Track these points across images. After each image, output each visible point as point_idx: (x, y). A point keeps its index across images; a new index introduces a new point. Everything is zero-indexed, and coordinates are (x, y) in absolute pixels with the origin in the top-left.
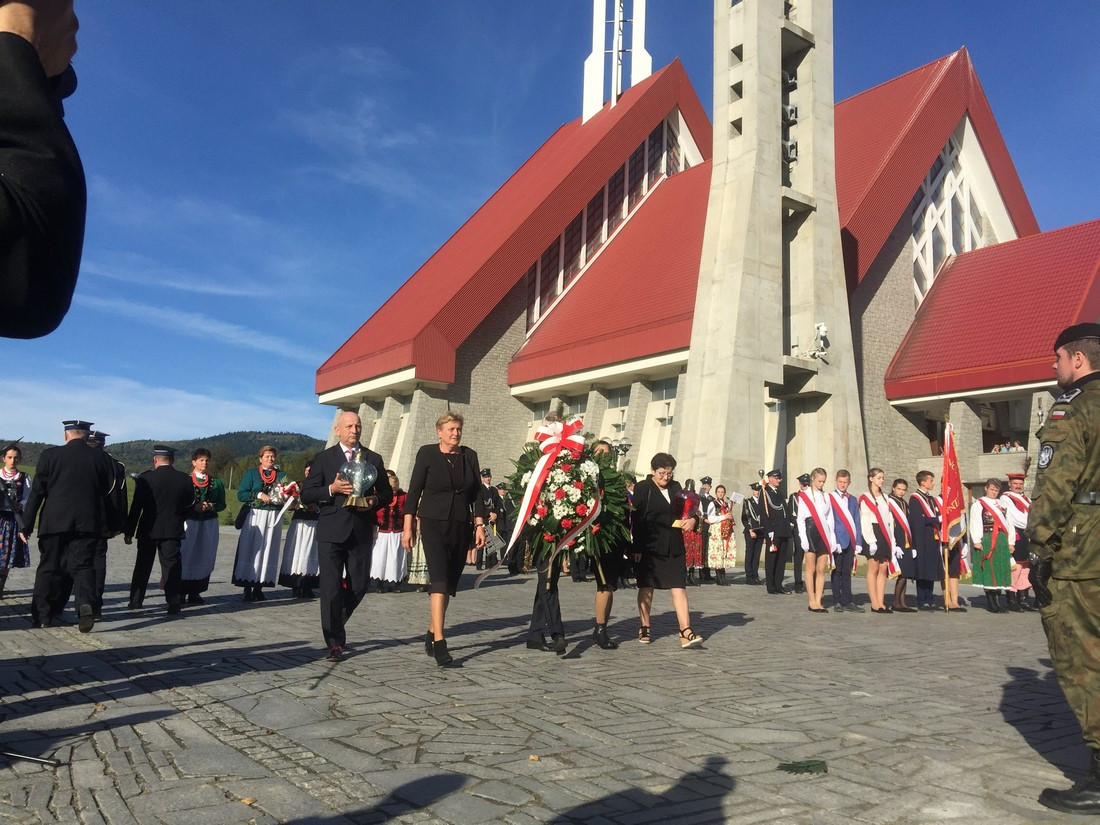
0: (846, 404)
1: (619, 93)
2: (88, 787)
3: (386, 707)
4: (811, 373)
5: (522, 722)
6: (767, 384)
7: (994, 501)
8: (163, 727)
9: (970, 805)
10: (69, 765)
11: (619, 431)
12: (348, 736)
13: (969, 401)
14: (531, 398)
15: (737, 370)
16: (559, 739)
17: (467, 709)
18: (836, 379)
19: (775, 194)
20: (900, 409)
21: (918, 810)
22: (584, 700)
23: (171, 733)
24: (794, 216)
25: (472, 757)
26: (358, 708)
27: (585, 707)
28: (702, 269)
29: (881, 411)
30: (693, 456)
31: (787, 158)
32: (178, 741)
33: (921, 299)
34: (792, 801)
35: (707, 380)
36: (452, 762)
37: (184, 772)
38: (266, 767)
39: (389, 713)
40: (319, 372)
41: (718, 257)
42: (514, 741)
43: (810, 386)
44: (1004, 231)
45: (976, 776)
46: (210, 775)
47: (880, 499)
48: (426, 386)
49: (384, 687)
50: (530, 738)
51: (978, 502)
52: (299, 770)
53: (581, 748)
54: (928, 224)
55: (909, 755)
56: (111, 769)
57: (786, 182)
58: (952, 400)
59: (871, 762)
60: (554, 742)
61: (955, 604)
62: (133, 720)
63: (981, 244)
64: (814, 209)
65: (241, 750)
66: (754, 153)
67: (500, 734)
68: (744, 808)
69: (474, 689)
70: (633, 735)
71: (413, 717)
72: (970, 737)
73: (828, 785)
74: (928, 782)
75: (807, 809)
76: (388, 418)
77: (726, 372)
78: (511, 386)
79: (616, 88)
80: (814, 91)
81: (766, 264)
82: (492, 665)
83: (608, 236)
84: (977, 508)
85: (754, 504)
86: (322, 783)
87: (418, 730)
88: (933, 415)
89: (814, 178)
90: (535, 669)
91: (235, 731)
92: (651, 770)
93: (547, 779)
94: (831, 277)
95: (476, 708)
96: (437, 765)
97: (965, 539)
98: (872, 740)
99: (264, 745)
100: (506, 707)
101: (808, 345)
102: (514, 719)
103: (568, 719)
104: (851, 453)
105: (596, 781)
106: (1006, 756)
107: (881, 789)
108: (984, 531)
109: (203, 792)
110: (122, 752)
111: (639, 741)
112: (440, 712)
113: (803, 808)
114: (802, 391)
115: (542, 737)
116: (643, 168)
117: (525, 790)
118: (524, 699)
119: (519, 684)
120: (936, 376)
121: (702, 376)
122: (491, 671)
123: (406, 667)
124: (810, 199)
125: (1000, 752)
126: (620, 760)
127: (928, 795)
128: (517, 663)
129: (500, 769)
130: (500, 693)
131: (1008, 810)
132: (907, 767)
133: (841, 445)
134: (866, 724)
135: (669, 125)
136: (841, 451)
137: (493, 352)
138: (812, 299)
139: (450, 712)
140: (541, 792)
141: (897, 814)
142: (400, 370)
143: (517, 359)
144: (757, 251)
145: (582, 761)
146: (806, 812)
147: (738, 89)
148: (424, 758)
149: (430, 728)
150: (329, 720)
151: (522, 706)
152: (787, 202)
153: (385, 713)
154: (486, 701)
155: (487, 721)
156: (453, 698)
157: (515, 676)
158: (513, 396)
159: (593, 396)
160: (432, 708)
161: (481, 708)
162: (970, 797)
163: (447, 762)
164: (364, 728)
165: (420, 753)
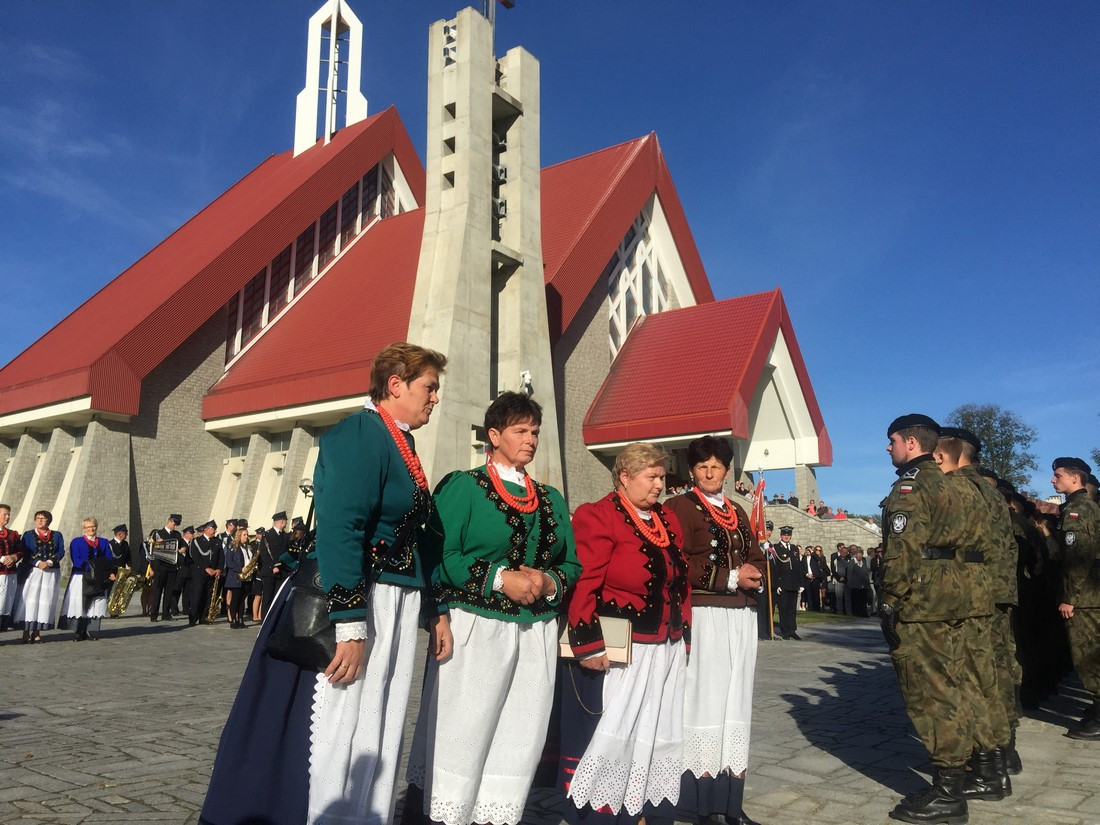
0: (547, 449)
1: (333, 131)
3: (18, 793)
6: (474, 427)
14: (229, 434)
15: (444, 414)
17: (119, 790)
19: (486, 246)
20: (596, 453)
24: (503, 269)
28: (414, 312)
29: (579, 455)
33: (615, 353)
39: (22, 800)
41: (431, 302)
44: (686, 299)
48: (103, 417)
49: (20, 769)
54: (623, 286)
57: (496, 236)
63: (667, 307)
64: (522, 264)
66: (466, 205)
67: (156, 816)
69: (131, 764)
71: (52, 803)
76: (55, 452)
78: (205, 421)
79: (330, 126)
80: (522, 154)
81: (475, 313)
82: (155, 735)
83: (319, 272)
87: (55, 819)
89: (521, 235)
90: (206, 736)
94: (536, 329)
95: (130, 788)
100: (166, 784)
102: (174, 797)
112: (86, 796)
116: (357, 207)
118: (189, 772)
119: (183, 755)
122: (153, 742)
123: (50, 743)
124: (518, 255)
128: (186, 731)
130: (161, 768)
135: (384, 169)
137: (186, 383)
138: (518, 348)
139: (99, 794)
142: (72, 399)
143: (213, 392)
144: (468, 299)
147: (450, 144)
149: (73, 815)
151: (186, 781)
152: (496, 256)
153: (16, 800)
154: (144, 779)
155: (141, 802)
156: (104, 777)
157: (182, 745)
158: (209, 431)
159: (298, 433)
160: (77, 791)
161: (137, 786)
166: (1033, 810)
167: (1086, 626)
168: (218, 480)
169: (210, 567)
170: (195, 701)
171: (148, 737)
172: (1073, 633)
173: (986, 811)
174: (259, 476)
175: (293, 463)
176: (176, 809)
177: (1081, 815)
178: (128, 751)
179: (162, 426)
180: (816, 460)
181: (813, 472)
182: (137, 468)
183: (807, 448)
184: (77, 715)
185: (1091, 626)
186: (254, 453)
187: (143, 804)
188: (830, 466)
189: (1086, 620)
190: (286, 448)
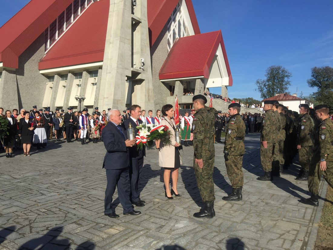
0: (149, 83)
3: (14, 209)
4: (139, 73)
5: (62, 210)
6: (126, 76)
7: (187, 117)
11: (79, 87)
12: (4, 225)
13: (181, 81)
14: (47, 75)
15: (118, 72)
16: (75, 215)
17: (43, 207)
18: (146, 75)
19: (129, 16)
20: (163, 82)
21: (174, 226)
22: (80, 197)
24: (135, 24)
25: (49, 227)
26: (5, 211)
27: (80, 200)
28: (107, 39)
29: (158, 83)
30: (104, 98)
33: (169, 50)
34: (143, 228)
35: (108, 75)
36: (43, 231)
39: (16, 211)
41: (112, 35)
42: (61, 218)
43: (139, 77)
44: (192, 33)
45: (186, 210)
47: (159, 118)
48: (7, 69)
49: (12, 200)
50: (66, 216)
53: (83, 218)
54: (172, 28)
55: (170, 205)
57: (133, 13)
58: (176, 80)
59: (162, 209)
60: (74, 217)
63: (185, 36)
64: (141, 22)
66: (123, 2)
67: (56, 215)
68: (131, 234)
69: (43, 197)
70: (97, 210)
71: (25, 212)
73: (152, 220)
74: (176, 215)
75: (147, 230)
77: (114, 72)
78: (40, 70)
81: (126, 39)
83: (74, 21)
87: (28, 218)
88: (171, 84)
89: (141, 12)
90: (62, 185)
92: (104, 223)
93: (74, 233)
94: (145, 44)
95: (46, 206)
96: (38, 233)
98: (161, 201)
101: (138, 65)
102: (59, 209)
103: (76, 206)
104: (150, 97)
105: (89, 231)
107: (165, 219)
108: (185, 125)
111: (99, 212)
112: (34, 209)
114: (136, 78)
115: (69, 215)
117: (68, 238)
118: (61, 199)
119: (58, 193)
120: (172, 73)
121: (107, 73)
122: (47, 188)
123: (17, 189)
124: (140, 19)
126: (94, 220)
127: (176, 220)
128: (55, 183)
129: (59, 231)
130: (53, 198)
131: (194, 222)
132: (170, 210)
133: (147, 95)
134: (159, 195)
136: (147, 96)
137: (33, 58)
138: (140, 50)
139: (38, 208)
140: (73, 238)
141: (169, 228)
143: (41, 61)
144: (124, 34)
145: (84, 223)
146: (147, 232)
148: (33, 230)
149: (33, 216)
151: (61, 203)
152: (133, 19)
153: (15, 212)
154: (49, 202)
155: (50, 210)
156: (37, 202)
157: (56, 189)
158: (41, 74)
159: (70, 75)
160: (31, 207)
161: (48, 205)
162: (185, 219)
163: (41, 231)
164: (9, 220)
165: (31, 228)
166: (287, 206)
167: (304, 151)
168: (45, 89)
169: (49, 123)
170: (55, 171)
171: (46, 186)
172: (300, 153)
173: (275, 206)
174: (58, 88)
175: (69, 84)
176: (61, 213)
177: (299, 208)
178: (41, 192)
179: (26, 72)
180: (228, 84)
181: (227, 88)
182: (19, 85)
183: (225, 81)
184: (22, 178)
185: (305, 151)
186: (56, 81)
187: (51, 211)
188: (232, 86)
189: (304, 149)
190: (66, 79)
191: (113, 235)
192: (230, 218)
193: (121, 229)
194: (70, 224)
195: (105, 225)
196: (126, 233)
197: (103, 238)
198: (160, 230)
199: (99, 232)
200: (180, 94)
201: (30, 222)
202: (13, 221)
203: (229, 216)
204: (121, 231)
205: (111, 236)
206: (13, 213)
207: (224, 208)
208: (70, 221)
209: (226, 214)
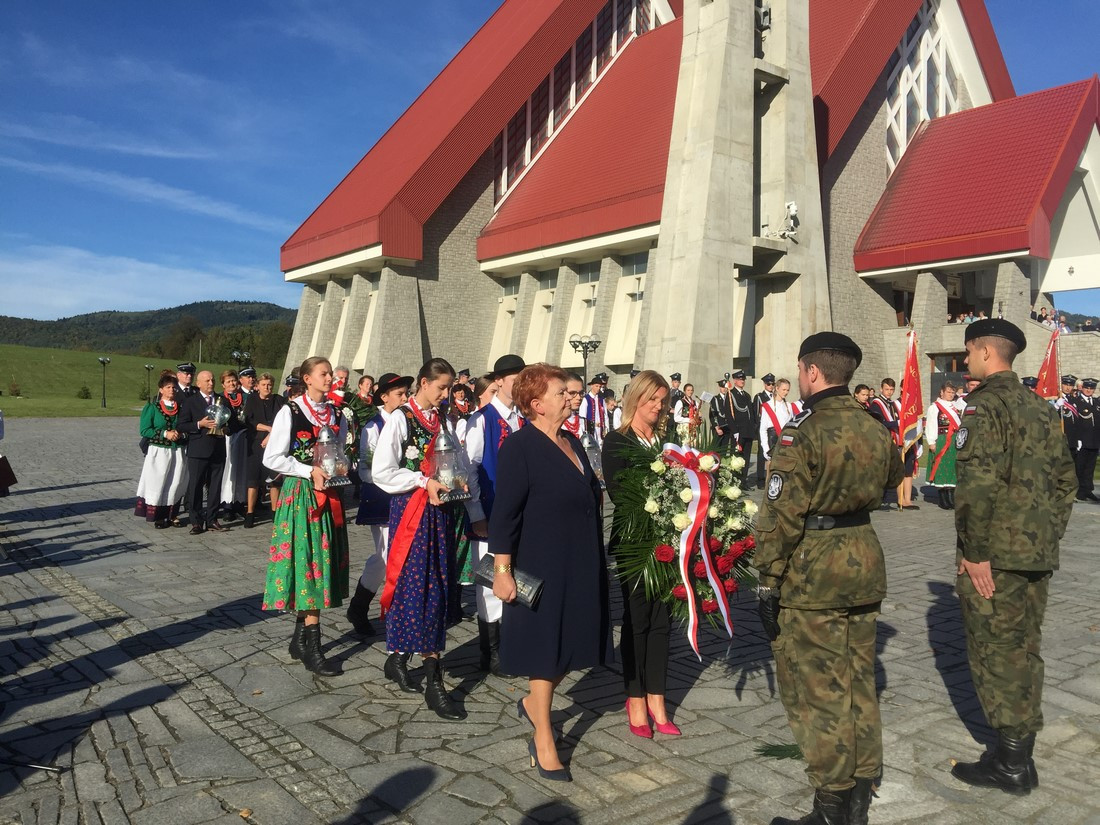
0: (814, 284)
2: (92, 799)
3: (366, 674)
4: (781, 254)
6: (736, 266)
7: (950, 403)
8: (156, 712)
9: (899, 786)
10: (72, 769)
11: (589, 306)
12: (334, 717)
13: (936, 272)
14: (501, 274)
15: (706, 253)
18: (804, 260)
19: (747, 66)
20: (868, 281)
23: (164, 720)
24: (766, 89)
25: (448, 741)
28: (673, 147)
29: (849, 283)
30: (663, 340)
31: (760, 26)
32: (172, 730)
33: (893, 167)
34: (740, 788)
35: (677, 264)
36: (430, 750)
37: (181, 776)
38: (257, 765)
39: (370, 682)
40: (283, 248)
41: (689, 135)
42: (488, 718)
43: (779, 267)
44: (979, 95)
45: (909, 745)
46: (205, 778)
48: (394, 263)
50: (502, 713)
51: (934, 406)
52: (288, 767)
54: (903, 88)
56: (112, 774)
57: (759, 54)
58: (920, 271)
61: (909, 502)
62: (126, 706)
63: (955, 109)
64: (787, 81)
65: (231, 743)
66: (727, 22)
67: (475, 708)
70: (598, 704)
72: (908, 691)
75: (754, 797)
76: (357, 296)
77: (695, 257)
78: (480, 262)
81: (736, 142)
83: (577, 102)
84: (932, 412)
85: (720, 401)
86: (310, 785)
87: (398, 706)
88: (902, 285)
89: (787, 49)
91: (227, 717)
92: (614, 752)
93: (518, 769)
94: (803, 154)
96: (416, 754)
97: (921, 441)
99: (254, 734)
101: (778, 225)
106: (939, 716)
108: (939, 433)
109: (199, 804)
110: (119, 750)
111: (603, 712)
113: (750, 797)
114: (771, 272)
116: (612, 25)
117: (497, 785)
120: (904, 248)
121: (672, 259)
124: (783, 71)
125: (935, 711)
129: (475, 757)
131: (933, 791)
137: (461, 226)
138: (783, 177)
140: (513, 787)
142: (367, 247)
143: (485, 234)
144: (729, 129)
146: (752, 803)
148: (406, 745)
149: (409, 703)
150: (314, 694)
152: (759, 75)
153: (366, 682)
158: (483, 272)
159: (564, 271)
162: (901, 775)
163: (426, 749)
164: (346, 705)
165: (400, 738)
168: (495, 317)
174: (531, 313)
175: (561, 301)
179: (442, 268)
182: (425, 309)
186: (525, 291)
190: (554, 285)
191: (636, 796)
192: (1084, 793)
193: (666, 778)
194: (511, 741)
195: (617, 758)
196: (680, 796)
197: (602, 801)
198: (797, 803)
199: (592, 778)
200: (935, 320)
201: (399, 717)
202: (356, 710)
203: (1081, 786)
204: (663, 787)
205: (629, 797)
206: (360, 687)
207: (1063, 753)
208: (512, 730)
209: (1069, 775)
